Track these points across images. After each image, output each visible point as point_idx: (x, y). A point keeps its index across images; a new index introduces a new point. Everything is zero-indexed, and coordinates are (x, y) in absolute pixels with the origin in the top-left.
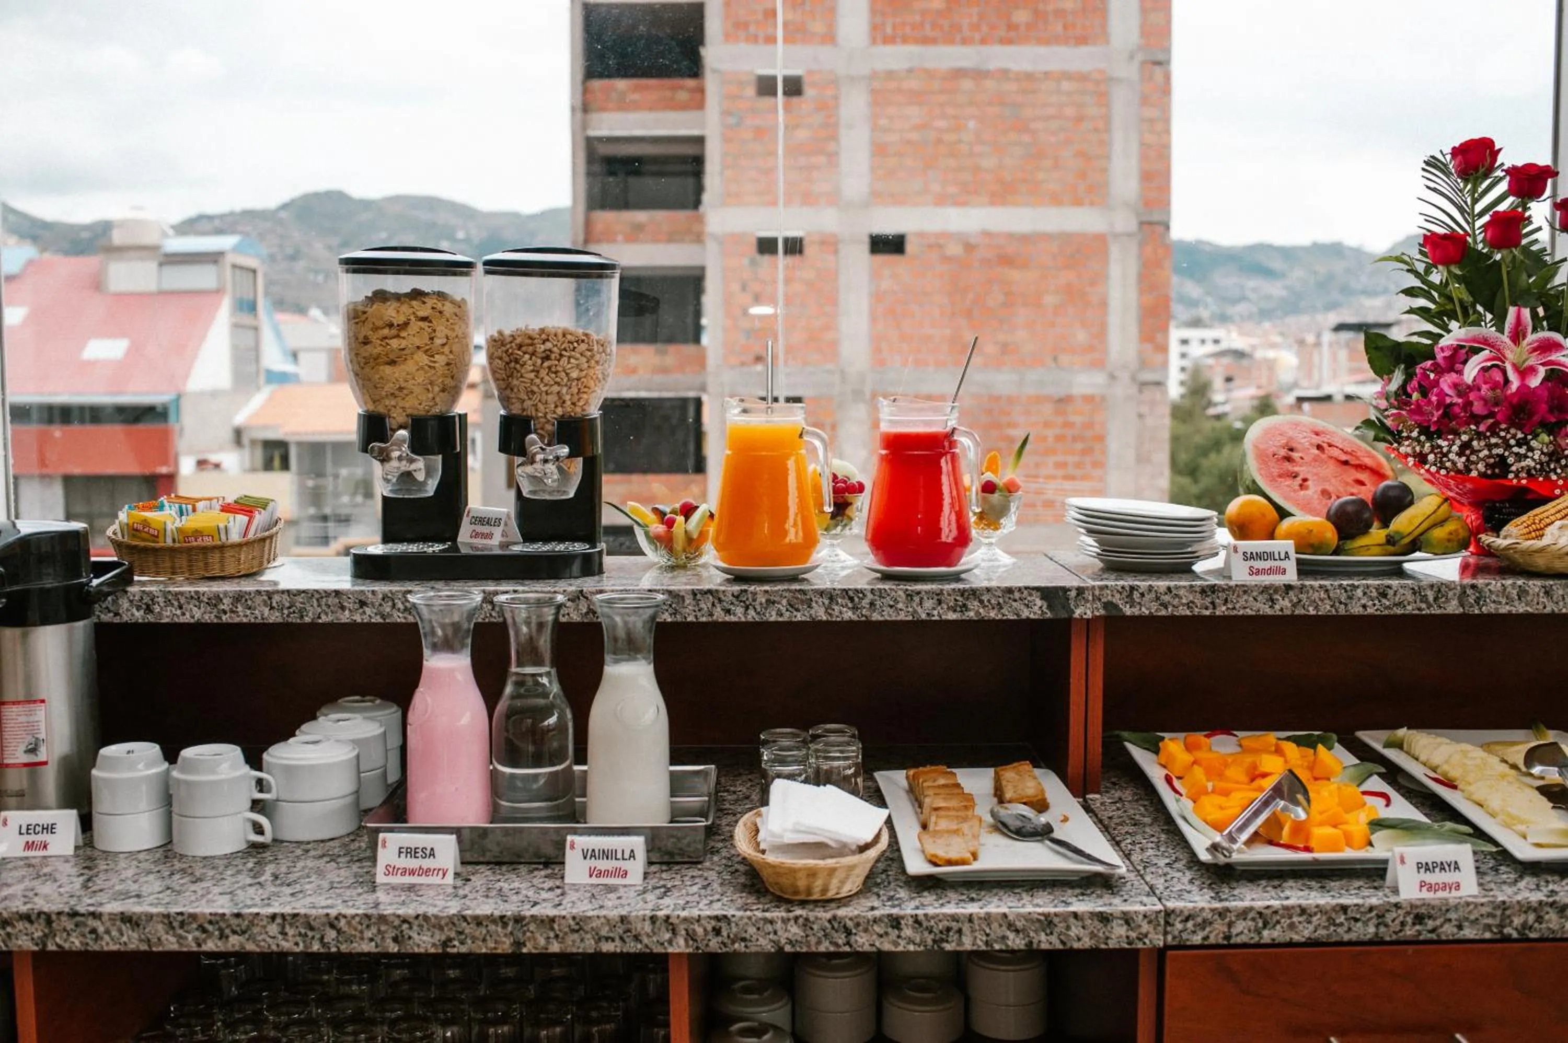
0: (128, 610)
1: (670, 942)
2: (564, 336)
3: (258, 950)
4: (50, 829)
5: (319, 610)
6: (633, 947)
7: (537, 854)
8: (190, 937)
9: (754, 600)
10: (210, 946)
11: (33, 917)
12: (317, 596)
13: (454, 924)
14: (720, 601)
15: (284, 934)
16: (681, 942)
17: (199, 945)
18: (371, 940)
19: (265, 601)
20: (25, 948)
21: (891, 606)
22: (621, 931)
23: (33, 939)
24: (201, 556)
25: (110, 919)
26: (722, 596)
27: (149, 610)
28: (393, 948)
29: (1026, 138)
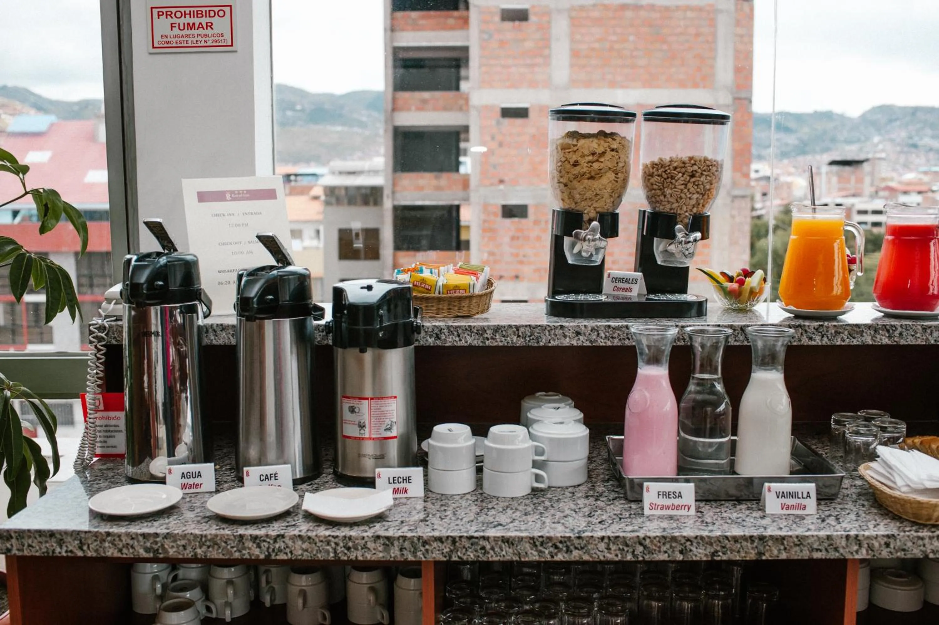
0: (424, 338)
1: (857, 552)
2: (704, 162)
3: (591, 560)
4: (408, 480)
5: (550, 338)
6: (833, 555)
7: (727, 494)
8: (547, 552)
9: (827, 331)
10: (560, 557)
11: (444, 540)
12: (549, 329)
13: (720, 541)
14: (806, 331)
15: (608, 549)
16: (864, 551)
17: (552, 557)
18: (666, 552)
19: (514, 332)
20: (437, 559)
21: (913, 336)
22: (826, 545)
23: (443, 553)
24: (457, 303)
25: (495, 540)
26: (807, 328)
27: (438, 337)
28: (680, 557)
29: (665, 47)
